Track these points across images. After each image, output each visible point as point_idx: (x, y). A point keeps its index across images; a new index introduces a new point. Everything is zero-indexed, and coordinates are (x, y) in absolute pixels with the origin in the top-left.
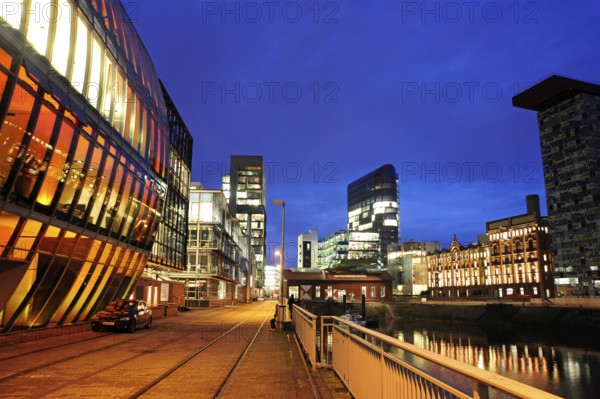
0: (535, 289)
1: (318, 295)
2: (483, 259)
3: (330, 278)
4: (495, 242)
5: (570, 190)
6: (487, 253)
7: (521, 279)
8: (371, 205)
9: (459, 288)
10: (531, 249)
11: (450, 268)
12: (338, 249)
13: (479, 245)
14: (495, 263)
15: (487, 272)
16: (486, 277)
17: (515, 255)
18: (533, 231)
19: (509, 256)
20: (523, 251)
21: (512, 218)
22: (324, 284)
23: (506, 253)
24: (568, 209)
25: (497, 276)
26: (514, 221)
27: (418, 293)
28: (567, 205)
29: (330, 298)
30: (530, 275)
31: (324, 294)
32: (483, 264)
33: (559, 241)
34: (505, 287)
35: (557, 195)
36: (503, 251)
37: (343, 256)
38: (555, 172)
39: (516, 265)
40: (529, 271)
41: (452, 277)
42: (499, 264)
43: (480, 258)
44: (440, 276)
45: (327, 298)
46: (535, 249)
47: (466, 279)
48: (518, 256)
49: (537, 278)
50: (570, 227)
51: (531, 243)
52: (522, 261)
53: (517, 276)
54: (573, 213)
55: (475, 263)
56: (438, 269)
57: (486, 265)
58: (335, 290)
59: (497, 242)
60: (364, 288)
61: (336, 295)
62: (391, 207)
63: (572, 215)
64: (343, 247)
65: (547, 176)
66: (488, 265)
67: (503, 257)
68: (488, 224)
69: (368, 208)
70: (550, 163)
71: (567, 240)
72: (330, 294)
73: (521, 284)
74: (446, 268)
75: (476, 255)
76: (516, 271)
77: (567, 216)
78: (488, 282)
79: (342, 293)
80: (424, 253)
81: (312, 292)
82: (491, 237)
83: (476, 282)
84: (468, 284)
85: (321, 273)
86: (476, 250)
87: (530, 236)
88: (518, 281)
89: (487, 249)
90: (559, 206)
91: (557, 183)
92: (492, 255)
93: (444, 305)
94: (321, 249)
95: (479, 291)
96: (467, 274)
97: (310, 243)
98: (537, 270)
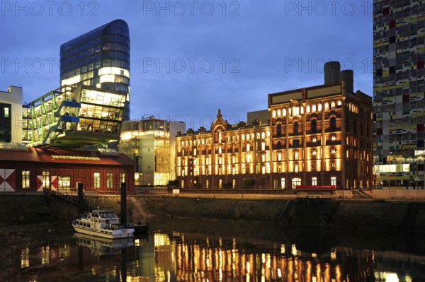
0: (334, 178)
1: (26, 183)
2: (260, 141)
3: (45, 158)
4: (279, 119)
5: (414, 49)
6: (267, 134)
7: (314, 166)
8: (96, 71)
9: (223, 177)
10: (332, 129)
11: (210, 152)
12: (62, 113)
13: (256, 123)
14: (278, 147)
15: (266, 157)
16: (263, 164)
17: (308, 136)
18: (338, 107)
19: (299, 137)
20: (320, 131)
21: (307, 89)
22: (36, 168)
23: (296, 133)
24: (406, 75)
25: (279, 163)
26: (310, 94)
27: (164, 183)
28: (405, 69)
29: (45, 189)
30: (327, 162)
31: (35, 183)
32: (260, 147)
33: (386, 116)
34: (289, 176)
35: (391, 55)
36: (290, 130)
37: (68, 125)
38: (392, 25)
39: (309, 149)
40: (327, 156)
41: (213, 164)
42: (284, 147)
43: (255, 139)
44: (196, 162)
45: (40, 189)
46: (339, 130)
47: (233, 166)
48: (312, 138)
49: (338, 165)
50: (406, 99)
51: (333, 120)
52: (318, 143)
53: (309, 163)
54: (413, 79)
55: (248, 146)
56: (192, 154)
57: (263, 148)
58: (54, 178)
59: (283, 120)
60: (97, 175)
61: (56, 183)
62: (122, 76)
63: (411, 83)
64: (69, 110)
65: (378, 29)
66: (267, 148)
67: (291, 139)
68: (271, 96)
69: (91, 75)
70: (386, 11)
71: (399, 115)
72: (46, 182)
73: (314, 173)
74: (204, 152)
75: (250, 136)
76: (309, 157)
77: (404, 84)
78: (266, 170)
79: (65, 182)
80: (168, 135)
81: (16, 180)
82: (274, 113)
83: (248, 170)
84: (236, 171)
85: (30, 150)
86: (251, 130)
87: (333, 112)
88: (309, 169)
89: (268, 129)
90: (392, 70)
91: (392, 40)
92: (273, 136)
93: (214, 199)
94: (29, 118)
95: (252, 181)
96: (235, 160)
97: (9, 106)
98: (338, 155)
